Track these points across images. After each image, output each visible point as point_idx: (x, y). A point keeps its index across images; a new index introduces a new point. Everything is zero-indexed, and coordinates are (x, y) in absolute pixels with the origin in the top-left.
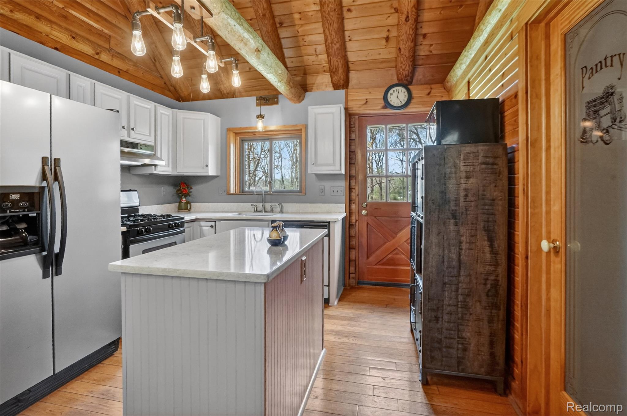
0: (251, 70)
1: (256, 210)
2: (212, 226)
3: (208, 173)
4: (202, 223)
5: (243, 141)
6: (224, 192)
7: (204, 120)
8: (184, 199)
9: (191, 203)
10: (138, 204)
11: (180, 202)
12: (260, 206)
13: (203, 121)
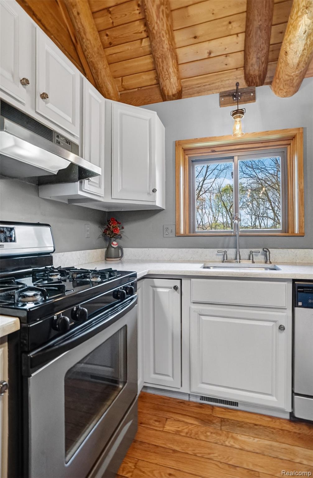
0: (212, 55)
1: (227, 259)
2: (175, 288)
3: (155, 202)
4: (157, 282)
5: (193, 162)
6: (172, 232)
7: (150, 121)
8: (115, 243)
9: (124, 249)
10: (52, 249)
11: (109, 247)
12: (231, 253)
13: (148, 122)
